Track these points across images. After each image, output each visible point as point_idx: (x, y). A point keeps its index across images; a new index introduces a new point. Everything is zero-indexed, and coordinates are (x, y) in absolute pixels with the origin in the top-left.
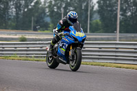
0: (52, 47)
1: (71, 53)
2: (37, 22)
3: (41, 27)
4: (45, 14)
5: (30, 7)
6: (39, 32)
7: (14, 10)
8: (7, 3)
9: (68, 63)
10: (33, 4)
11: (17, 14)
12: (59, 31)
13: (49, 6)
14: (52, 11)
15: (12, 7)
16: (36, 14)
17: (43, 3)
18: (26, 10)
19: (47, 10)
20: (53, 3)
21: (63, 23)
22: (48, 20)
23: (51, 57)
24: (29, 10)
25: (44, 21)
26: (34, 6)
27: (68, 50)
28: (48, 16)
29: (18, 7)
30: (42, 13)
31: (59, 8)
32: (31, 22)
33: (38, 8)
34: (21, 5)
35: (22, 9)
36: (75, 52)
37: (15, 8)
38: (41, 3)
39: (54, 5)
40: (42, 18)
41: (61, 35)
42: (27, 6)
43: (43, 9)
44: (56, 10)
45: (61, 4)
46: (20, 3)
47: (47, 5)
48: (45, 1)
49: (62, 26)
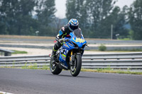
0: (54, 53)
1: (71, 58)
2: (116, 30)
3: (121, 34)
4: (124, 21)
5: (108, 15)
6: (118, 40)
7: (92, 18)
9: (69, 68)
10: (111, 11)
11: (95, 22)
12: (60, 37)
13: (129, 13)
14: (132, 17)
15: (90, 15)
16: (115, 21)
17: (121, 10)
18: (104, 18)
19: (127, 17)
20: (133, 9)
21: (65, 30)
22: (128, 27)
23: (54, 63)
24: (107, 17)
25: (123, 29)
26: (112, 13)
28: (127, 23)
29: (96, 15)
32: (110, 30)
33: (117, 15)
34: (99, 12)
35: (100, 16)
36: (75, 58)
37: (93, 16)
38: (119, 10)
40: (121, 25)
41: (62, 41)
42: (105, 13)
43: (122, 16)
44: (136, 17)
47: (126, 12)
48: (124, 8)
49: (64, 32)
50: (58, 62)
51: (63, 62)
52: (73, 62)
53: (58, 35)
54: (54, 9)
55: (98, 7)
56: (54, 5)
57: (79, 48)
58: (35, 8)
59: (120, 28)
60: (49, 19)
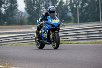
0: (37, 33)
2: (62, 17)
3: (65, 20)
5: (56, 6)
7: (45, 10)
10: (58, 4)
12: (41, 20)
13: (70, 5)
15: (43, 8)
16: (61, 11)
17: (65, 3)
20: (73, 2)
23: (38, 41)
27: (49, 34)
28: (70, 12)
31: (77, 5)
33: (62, 7)
36: (54, 35)
40: (66, 14)
44: (75, 7)
45: (78, 2)
47: (68, 3)
48: (67, 1)
50: (41, 39)
51: (45, 39)
53: (40, 19)
54: (16, 5)
55: (48, 2)
56: (17, 2)
57: (56, 27)
59: (65, 16)
60: (13, 12)
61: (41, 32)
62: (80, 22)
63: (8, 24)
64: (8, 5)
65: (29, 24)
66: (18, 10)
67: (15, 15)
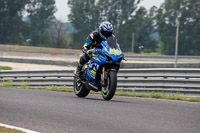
0: (80, 68)
1: (103, 76)
2: (140, 40)
3: (146, 47)
4: (152, 28)
5: (130, 18)
6: (143, 54)
8: (98, 13)
10: (134, 14)
12: (88, 48)
13: (158, 17)
14: (162, 24)
15: (103, 18)
16: (139, 29)
17: (148, 13)
18: (124, 23)
19: (155, 22)
20: (164, 11)
21: (94, 37)
22: (156, 36)
23: (79, 82)
24: (128, 22)
25: (149, 39)
26: (135, 16)
27: (99, 72)
28: (156, 31)
29: (112, 18)
30: (147, 27)
31: (172, 19)
32: (130, 40)
33: (142, 20)
34: (116, 15)
35: (118, 21)
36: (109, 75)
37: (109, 20)
38: (145, 13)
39: (165, 16)
40: (147, 34)
42: (125, 16)
43: (149, 21)
44: (167, 22)
45: (175, 14)
46: (115, 12)
47: (155, 15)
48: (152, 10)
49: (93, 41)
50: (85, 80)
51: (91, 80)
52: (106, 81)
53: (85, 45)
54: (53, 8)
55: (116, 7)
58: (26, 7)
59: (146, 38)
61: (86, 66)
62: (179, 54)
63: (34, 43)
64: (36, 7)
65: (73, 46)
66: (54, 18)
67: (48, 26)
